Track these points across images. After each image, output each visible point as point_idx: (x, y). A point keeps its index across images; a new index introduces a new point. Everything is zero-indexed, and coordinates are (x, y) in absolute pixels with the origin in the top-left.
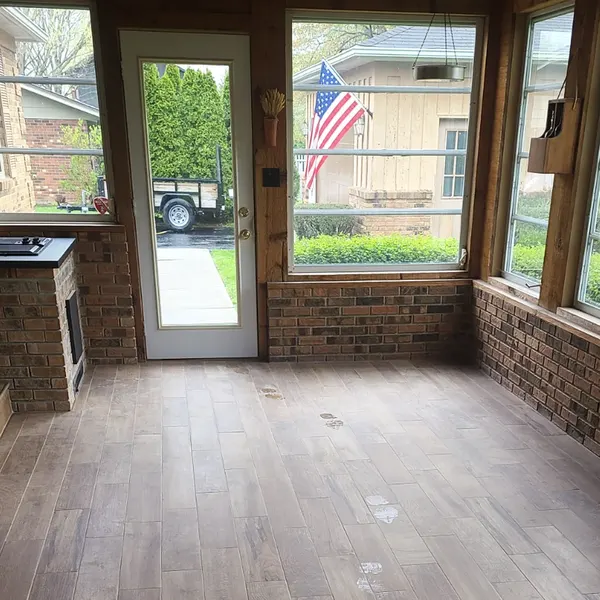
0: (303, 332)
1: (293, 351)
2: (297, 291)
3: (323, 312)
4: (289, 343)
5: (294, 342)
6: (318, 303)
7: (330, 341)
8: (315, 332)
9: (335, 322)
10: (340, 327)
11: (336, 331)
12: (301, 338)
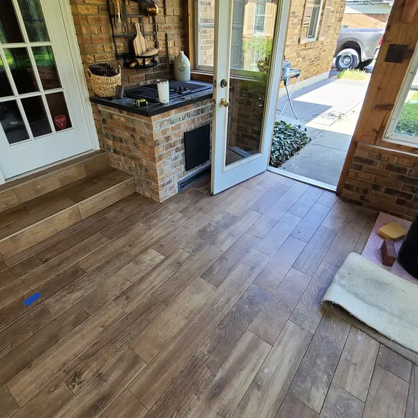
0: (376, 187)
1: (362, 198)
2: (383, 156)
3: (402, 178)
4: (361, 191)
5: (366, 191)
6: (399, 170)
7: (399, 202)
8: (389, 191)
9: (410, 189)
10: (414, 194)
11: (410, 197)
12: (374, 192)
